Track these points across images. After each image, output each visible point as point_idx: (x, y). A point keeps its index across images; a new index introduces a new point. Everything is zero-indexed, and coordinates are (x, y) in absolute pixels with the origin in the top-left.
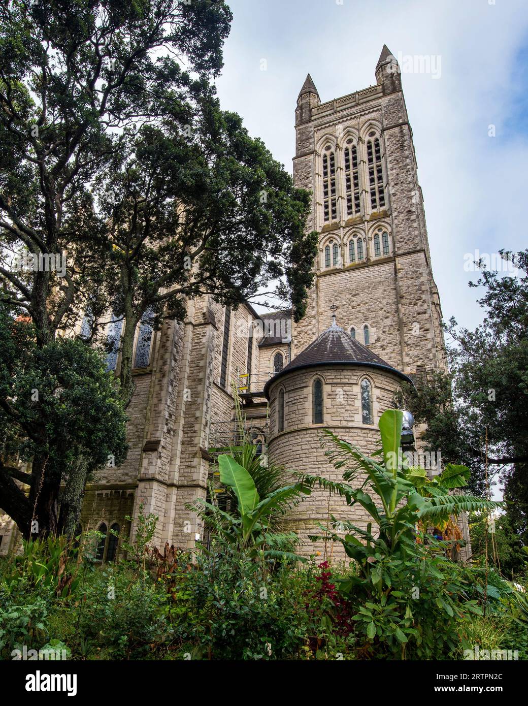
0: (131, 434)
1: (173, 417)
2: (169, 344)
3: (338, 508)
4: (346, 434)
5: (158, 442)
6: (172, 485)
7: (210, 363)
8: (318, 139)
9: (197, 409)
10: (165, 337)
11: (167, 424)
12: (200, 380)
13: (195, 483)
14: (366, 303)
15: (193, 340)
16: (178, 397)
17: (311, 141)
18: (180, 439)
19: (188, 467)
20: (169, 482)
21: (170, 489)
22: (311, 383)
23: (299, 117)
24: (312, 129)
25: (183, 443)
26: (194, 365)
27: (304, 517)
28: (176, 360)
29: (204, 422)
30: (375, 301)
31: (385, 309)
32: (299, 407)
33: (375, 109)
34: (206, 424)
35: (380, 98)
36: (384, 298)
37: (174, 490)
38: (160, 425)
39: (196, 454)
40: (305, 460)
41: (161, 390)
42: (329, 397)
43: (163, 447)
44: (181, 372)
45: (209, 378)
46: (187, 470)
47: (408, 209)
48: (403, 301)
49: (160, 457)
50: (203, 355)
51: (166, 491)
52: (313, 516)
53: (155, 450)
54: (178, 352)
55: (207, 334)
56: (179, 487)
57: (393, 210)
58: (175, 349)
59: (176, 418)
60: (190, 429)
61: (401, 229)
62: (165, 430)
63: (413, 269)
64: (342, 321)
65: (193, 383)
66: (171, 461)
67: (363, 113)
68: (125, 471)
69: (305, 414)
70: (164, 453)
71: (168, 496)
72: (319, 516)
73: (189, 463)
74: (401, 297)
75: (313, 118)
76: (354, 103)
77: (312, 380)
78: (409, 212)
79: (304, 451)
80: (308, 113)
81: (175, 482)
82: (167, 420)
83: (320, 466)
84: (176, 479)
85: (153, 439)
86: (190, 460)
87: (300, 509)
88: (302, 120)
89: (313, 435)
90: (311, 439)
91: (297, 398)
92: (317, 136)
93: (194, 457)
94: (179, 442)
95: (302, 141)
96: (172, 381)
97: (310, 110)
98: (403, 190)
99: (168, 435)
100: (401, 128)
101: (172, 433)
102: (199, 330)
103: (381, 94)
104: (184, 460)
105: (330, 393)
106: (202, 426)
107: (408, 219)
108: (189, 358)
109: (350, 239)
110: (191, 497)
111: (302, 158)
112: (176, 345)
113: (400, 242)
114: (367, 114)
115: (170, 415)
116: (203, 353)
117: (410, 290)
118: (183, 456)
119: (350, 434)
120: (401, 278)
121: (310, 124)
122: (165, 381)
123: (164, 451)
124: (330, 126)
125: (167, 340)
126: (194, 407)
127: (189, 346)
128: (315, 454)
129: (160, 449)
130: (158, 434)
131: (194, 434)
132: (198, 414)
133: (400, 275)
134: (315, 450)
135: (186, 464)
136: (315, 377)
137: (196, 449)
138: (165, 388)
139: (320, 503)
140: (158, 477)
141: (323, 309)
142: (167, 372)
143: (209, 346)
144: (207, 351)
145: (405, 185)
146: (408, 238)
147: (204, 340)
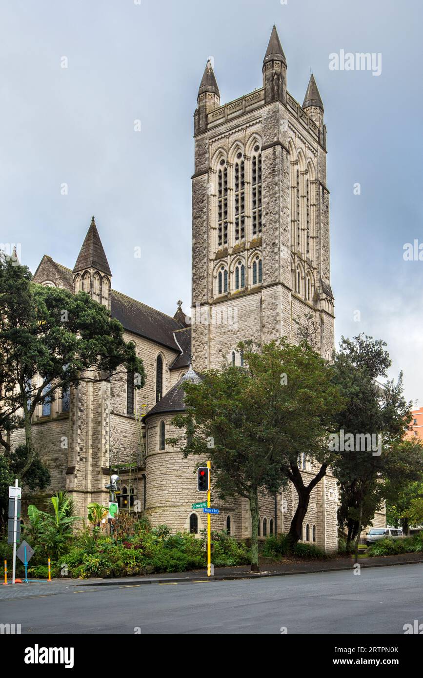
0: (64, 460)
1: (84, 450)
2: (75, 401)
3: (170, 500)
4: (176, 456)
5: (74, 468)
6: (87, 492)
7: (105, 409)
8: (213, 152)
9: (99, 443)
10: (72, 395)
11: (79, 456)
12: (99, 422)
13: (100, 490)
14: (242, 330)
15: (93, 393)
16: (87, 435)
17: (207, 156)
18: (90, 463)
19: (96, 480)
20: (85, 491)
21: (86, 494)
22: (159, 424)
23: (197, 124)
24: (207, 141)
25: (92, 466)
26: (95, 412)
27: (155, 506)
28: (81, 411)
29: (104, 450)
30: (248, 328)
31: (255, 335)
32: (154, 440)
33: (258, 121)
34: (106, 451)
35: (261, 107)
36: (254, 326)
37: (89, 495)
38: (74, 457)
39: (100, 472)
40: (156, 473)
41: (73, 433)
42: (168, 433)
43: (78, 470)
44: (87, 417)
45: (105, 420)
46: (96, 482)
47: (273, 242)
48: (264, 330)
49: (76, 477)
50: (100, 404)
51: (83, 496)
52: (158, 505)
53: (72, 473)
54: (82, 405)
55: (101, 389)
56: (92, 493)
57: (263, 241)
58: (80, 404)
59: (86, 450)
60: (95, 456)
61: (267, 262)
62: (78, 459)
63: (272, 301)
64: (227, 346)
65: (95, 425)
66: (86, 478)
67: (248, 125)
68: (63, 485)
69: (156, 444)
70: (79, 474)
71: (85, 499)
72: (161, 505)
73: (96, 478)
74: (263, 327)
75: (209, 126)
76: (241, 112)
77: (160, 422)
78: (274, 244)
79: (155, 468)
80: (204, 119)
81: (89, 490)
82: (79, 453)
83: (162, 476)
84: (90, 488)
85: (71, 466)
86: (97, 476)
87: (154, 501)
88: (199, 128)
89: (159, 458)
90: (158, 460)
91: (153, 433)
92: (212, 149)
93: (99, 474)
94: (89, 465)
95: (200, 155)
96: (80, 426)
97: (206, 116)
98: (271, 220)
99: (81, 462)
100: (274, 149)
101: (84, 460)
102: (97, 385)
103: (263, 102)
104: (93, 476)
105: (169, 430)
106: (103, 454)
107: (272, 252)
108: (91, 407)
109: (235, 266)
110: (99, 498)
111: (199, 178)
112: (80, 400)
113: (266, 274)
114: (252, 126)
115: (81, 449)
116: (100, 403)
117: (269, 320)
118: (93, 474)
119: (178, 456)
120: (264, 309)
121: (206, 135)
122: (75, 427)
123: (79, 472)
124: (222, 137)
125: (74, 398)
126: (97, 441)
127: (91, 398)
128: (160, 469)
129: (75, 472)
130: (74, 462)
131: (98, 460)
132: (99, 447)
133: (264, 306)
134: (160, 467)
135: (94, 478)
136: (161, 420)
137: (100, 469)
138: (75, 432)
139: (162, 498)
140: (76, 489)
141: (214, 335)
142: (75, 421)
143: (103, 398)
144: (102, 401)
145: (273, 215)
146: (271, 270)
147: (100, 393)
